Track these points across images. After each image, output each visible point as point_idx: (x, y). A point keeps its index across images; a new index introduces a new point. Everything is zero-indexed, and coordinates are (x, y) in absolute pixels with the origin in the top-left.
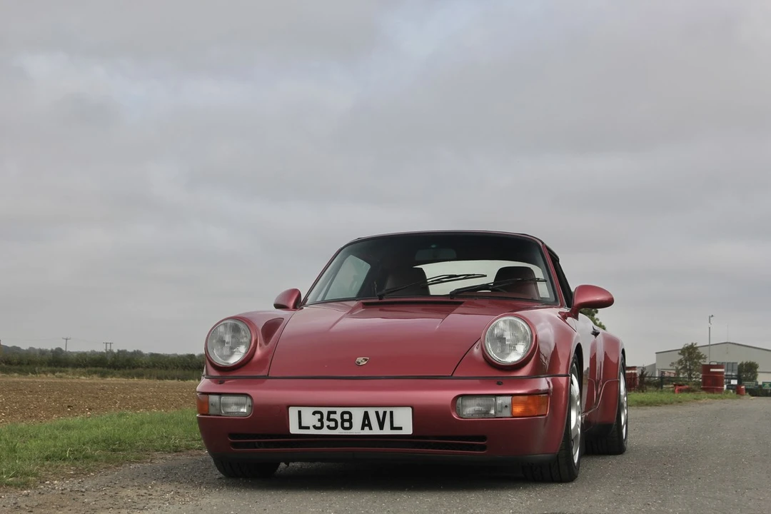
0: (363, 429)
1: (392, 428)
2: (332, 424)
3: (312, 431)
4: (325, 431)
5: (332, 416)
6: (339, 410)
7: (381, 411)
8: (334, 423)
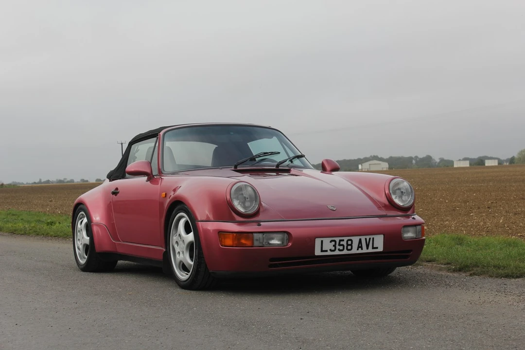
0: (358, 249)
1: (373, 248)
2: (341, 248)
3: (329, 253)
4: (337, 253)
5: (342, 243)
6: (346, 239)
7: (368, 237)
8: (342, 247)
